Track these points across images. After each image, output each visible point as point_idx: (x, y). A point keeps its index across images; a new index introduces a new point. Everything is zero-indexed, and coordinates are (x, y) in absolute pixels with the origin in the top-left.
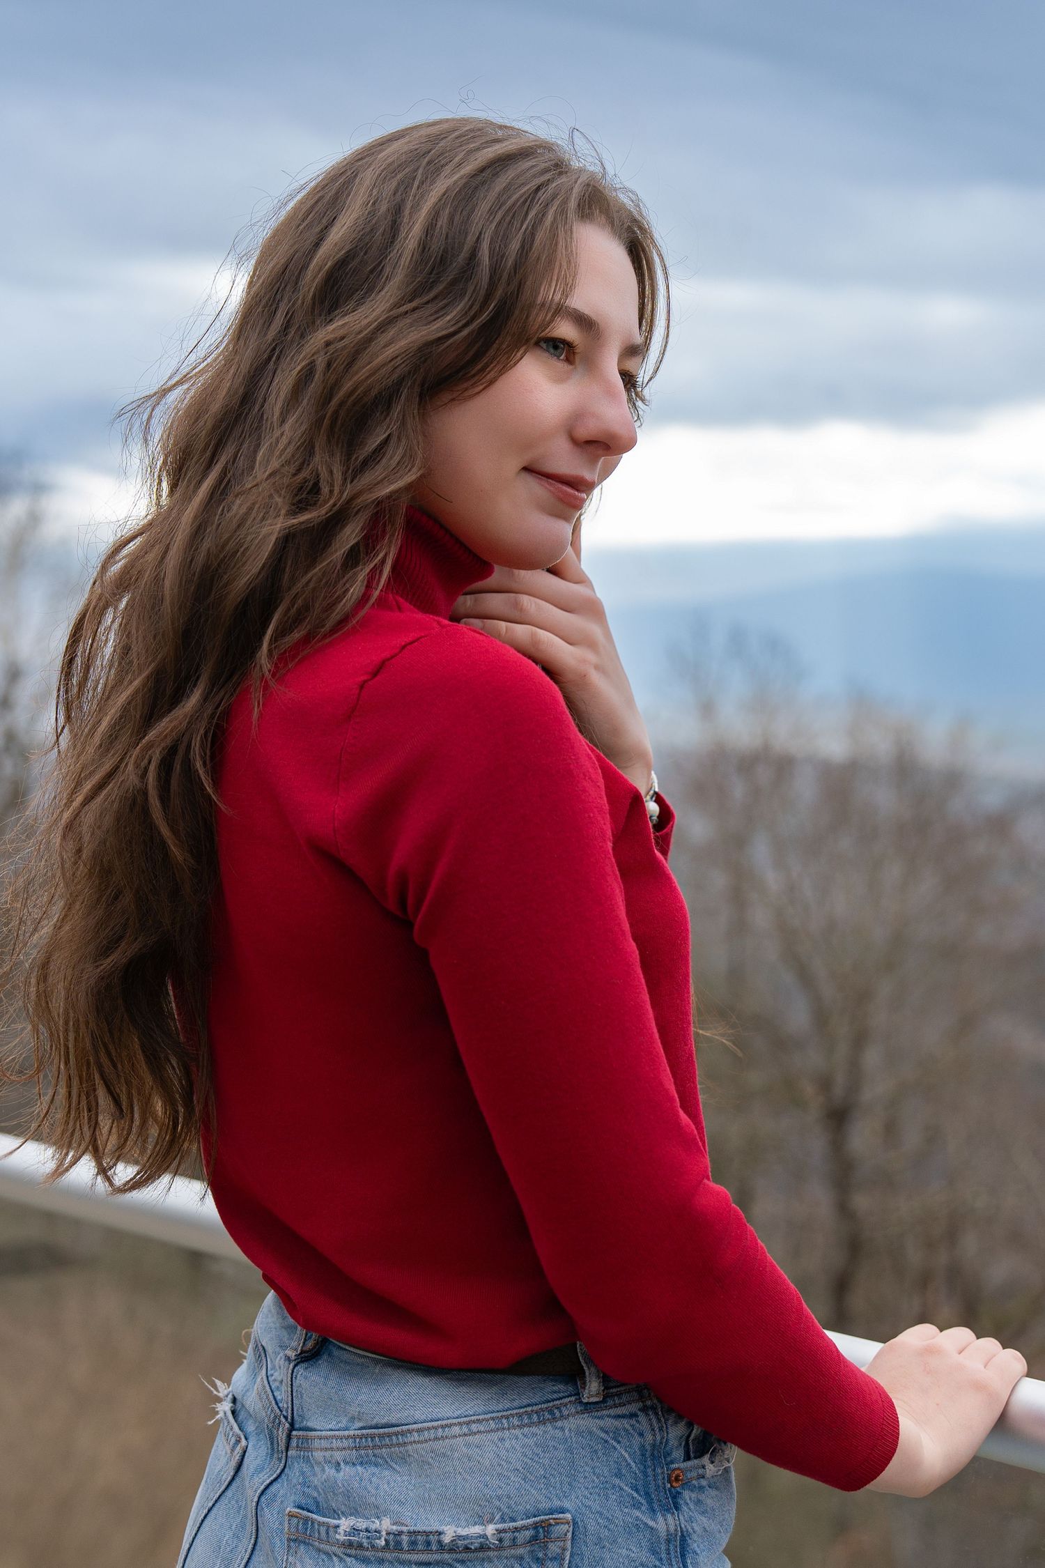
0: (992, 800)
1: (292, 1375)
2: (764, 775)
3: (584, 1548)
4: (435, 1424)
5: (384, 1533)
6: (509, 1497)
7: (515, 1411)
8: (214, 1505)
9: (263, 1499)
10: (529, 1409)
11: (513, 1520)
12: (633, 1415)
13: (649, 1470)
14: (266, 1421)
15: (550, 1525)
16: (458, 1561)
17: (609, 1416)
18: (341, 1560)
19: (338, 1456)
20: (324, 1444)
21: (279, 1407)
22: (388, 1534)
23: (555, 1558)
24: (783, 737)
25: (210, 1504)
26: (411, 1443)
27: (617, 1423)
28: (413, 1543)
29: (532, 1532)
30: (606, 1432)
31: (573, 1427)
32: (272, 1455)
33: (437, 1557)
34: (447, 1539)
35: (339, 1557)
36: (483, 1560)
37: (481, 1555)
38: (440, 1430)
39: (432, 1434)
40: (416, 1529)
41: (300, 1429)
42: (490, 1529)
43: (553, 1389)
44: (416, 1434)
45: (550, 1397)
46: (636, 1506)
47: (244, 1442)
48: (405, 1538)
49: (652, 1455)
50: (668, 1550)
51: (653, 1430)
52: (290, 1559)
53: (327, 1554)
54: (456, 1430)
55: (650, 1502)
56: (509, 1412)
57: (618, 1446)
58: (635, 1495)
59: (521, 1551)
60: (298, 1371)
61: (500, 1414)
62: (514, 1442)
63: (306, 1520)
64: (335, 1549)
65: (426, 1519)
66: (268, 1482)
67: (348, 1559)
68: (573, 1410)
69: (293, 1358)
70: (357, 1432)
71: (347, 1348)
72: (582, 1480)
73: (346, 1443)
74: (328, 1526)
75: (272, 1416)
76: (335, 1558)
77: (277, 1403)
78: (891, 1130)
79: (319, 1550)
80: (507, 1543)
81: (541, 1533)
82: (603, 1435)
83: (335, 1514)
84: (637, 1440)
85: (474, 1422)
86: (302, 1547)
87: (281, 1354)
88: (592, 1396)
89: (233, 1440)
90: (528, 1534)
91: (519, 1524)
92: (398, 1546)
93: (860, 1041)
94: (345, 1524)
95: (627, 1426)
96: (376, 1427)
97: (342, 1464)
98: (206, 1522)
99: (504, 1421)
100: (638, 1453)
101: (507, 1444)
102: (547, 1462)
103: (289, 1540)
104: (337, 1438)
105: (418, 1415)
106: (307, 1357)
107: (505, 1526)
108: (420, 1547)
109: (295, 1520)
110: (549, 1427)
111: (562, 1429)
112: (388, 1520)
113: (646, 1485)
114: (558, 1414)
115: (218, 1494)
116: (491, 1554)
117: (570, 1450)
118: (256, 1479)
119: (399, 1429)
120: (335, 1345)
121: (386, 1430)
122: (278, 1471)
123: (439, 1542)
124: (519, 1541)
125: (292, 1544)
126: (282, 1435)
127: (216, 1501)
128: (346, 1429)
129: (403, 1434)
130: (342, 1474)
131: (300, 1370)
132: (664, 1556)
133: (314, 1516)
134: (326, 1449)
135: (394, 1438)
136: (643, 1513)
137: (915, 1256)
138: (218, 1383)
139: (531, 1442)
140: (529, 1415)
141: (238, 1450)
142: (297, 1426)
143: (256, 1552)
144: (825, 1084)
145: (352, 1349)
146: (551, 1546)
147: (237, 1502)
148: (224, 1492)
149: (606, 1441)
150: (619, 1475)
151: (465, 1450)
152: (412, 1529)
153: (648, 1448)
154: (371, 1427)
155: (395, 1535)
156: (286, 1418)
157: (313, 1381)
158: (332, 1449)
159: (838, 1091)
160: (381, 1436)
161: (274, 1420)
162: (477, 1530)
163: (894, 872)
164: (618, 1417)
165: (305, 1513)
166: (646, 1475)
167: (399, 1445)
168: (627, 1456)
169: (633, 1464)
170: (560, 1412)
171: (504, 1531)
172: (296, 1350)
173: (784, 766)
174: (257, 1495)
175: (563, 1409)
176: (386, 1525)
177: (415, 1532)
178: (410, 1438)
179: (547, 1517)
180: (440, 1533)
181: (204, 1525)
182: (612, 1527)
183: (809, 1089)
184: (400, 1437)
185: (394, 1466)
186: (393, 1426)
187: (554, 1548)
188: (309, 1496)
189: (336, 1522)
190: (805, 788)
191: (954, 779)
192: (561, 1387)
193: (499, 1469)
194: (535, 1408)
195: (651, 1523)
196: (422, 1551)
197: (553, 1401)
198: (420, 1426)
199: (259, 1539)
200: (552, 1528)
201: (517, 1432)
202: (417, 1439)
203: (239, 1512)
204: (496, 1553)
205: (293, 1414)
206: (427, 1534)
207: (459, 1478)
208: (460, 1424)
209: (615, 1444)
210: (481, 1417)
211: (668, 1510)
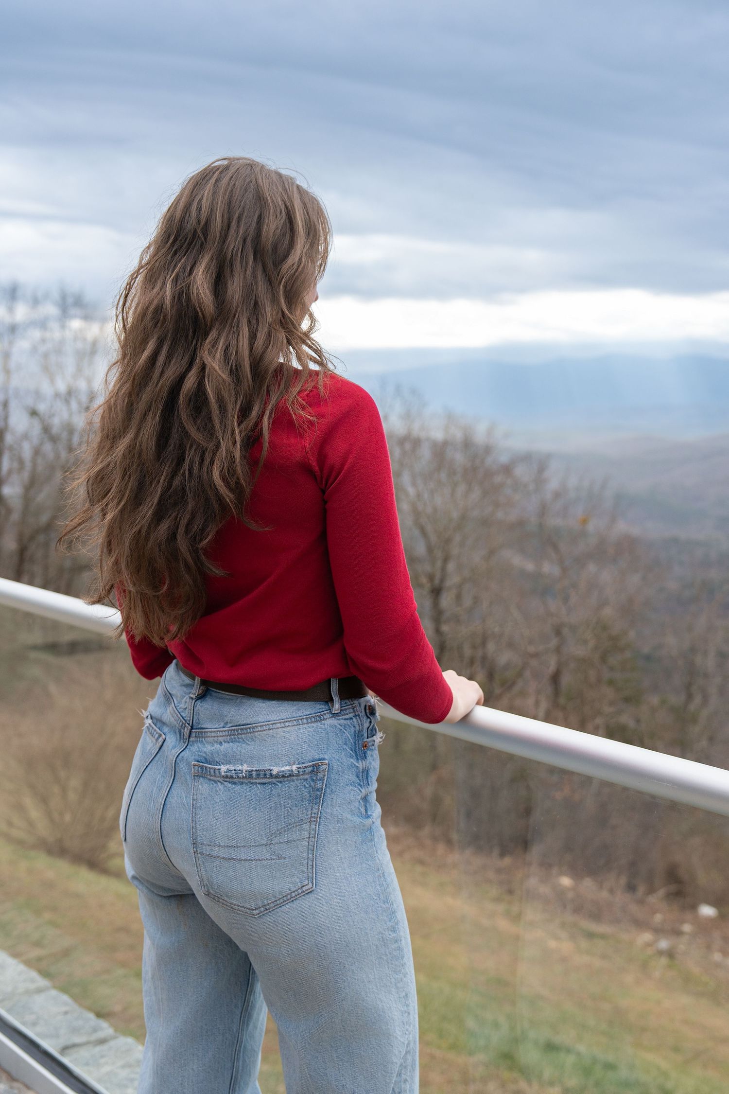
0: (504, 459)
1: (194, 705)
2: (408, 446)
3: (332, 775)
4: (269, 723)
5: (244, 771)
6: (302, 754)
7: (304, 717)
8: (149, 764)
9: (178, 759)
10: (311, 716)
11: (303, 763)
12: (351, 719)
13: (357, 742)
14: (177, 725)
15: (319, 765)
16: (279, 782)
17: (342, 719)
18: (222, 783)
19: (221, 739)
20: (213, 734)
21: (184, 720)
22: (246, 771)
23: (321, 780)
24: (416, 430)
25: (147, 764)
26: (257, 731)
27: (345, 722)
28: (259, 775)
29: (311, 768)
30: (341, 726)
31: (329, 723)
32: (180, 740)
33: (269, 780)
34: (274, 772)
35: (221, 782)
36: (290, 781)
37: (289, 778)
38: (271, 725)
39: (267, 727)
40: (260, 769)
41: (196, 729)
42: (294, 767)
43: (319, 707)
44: (259, 728)
45: (319, 711)
46: (352, 757)
47: (164, 736)
48: (254, 773)
49: (358, 735)
50: (362, 776)
51: (359, 725)
52: (196, 784)
53: (215, 781)
54: (279, 725)
55: (357, 755)
56: (302, 717)
57: (346, 732)
58: (351, 752)
59: (307, 776)
60: (197, 704)
61: (298, 718)
62: (304, 730)
63: (202, 767)
64: (218, 779)
65: (264, 764)
66: (180, 752)
67: (225, 783)
68: (329, 716)
69: (194, 698)
70: (229, 729)
71: (221, 692)
72: (332, 746)
73: (224, 734)
74: (215, 769)
75: (181, 724)
76: (218, 783)
77: (183, 718)
78: (459, 597)
79: (210, 780)
80: (301, 773)
81: (315, 768)
82: (340, 727)
83: (218, 763)
84: (353, 729)
85: (287, 722)
86: (201, 779)
87: (187, 696)
88: (336, 710)
89: (157, 736)
90: (310, 769)
91: (306, 765)
92: (251, 776)
93: (446, 560)
94: (223, 768)
95: (349, 723)
96: (239, 726)
97: (223, 743)
98: (146, 771)
99: (300, 721)
100: (353, 735)
101: (301, 731)
102: (318, 738)
103: (194, 776)
104: (220, 731)
105: (260, 719)
106: (201, 697)
107: (301, 766)
108: (261, 776)
109: (197, 767)
110: (319, 724)
111: (324, 724)
112: (246, 766)
113: (355, 748)
114: (322, 718)
115: (151, 760)
116: (294, 778)
117: (327, 733)
118: (173, 751)
119: (251, 726)
120: (213, 691)
121: (245, 727)
122: (184, 747)
123: (271, 774)
124: (306, 772)
125: (196, 777)
126: (186, 731)
127: (150, 763)
128: (223, 727)
129: (253, 728)
130: (223, 746)
131: (198, 703)
132: (361, 778)
133: (207, 765)
134: (215, 737)
135: (248, 730)
136: (354, 760)
137: (468, 652)
138: (143, 711)
139: (311, 730)
140: (310, 718)
141: (161, 740)
142: (195, 727)
143: (175, 782)
144: (431, 578)
145: (223, 692)
146: (319, 774)
147: (161, 762)
148: (153, 758)
149: (341, 730)
150: (346, 744)
151: (283, 734)
152: (257, 769)
153: (357, 732)
154: (237, 726)
155: (249, 772)
156: (189, 724)
157: (207, 707)
158: (218, 736)
159: (437, 581)
160: (242, 730)
161: (182, 725)
162: (288, 768)
163: (461, 489)
164: (346, 719)
165: (201, 764)
166: (355, 744)
167: (251, 733)
168: (349, 736)
169: (351, 739)
170: (323, 717)
171: (300, 768)
172: (195, 694)
173: (417, 443)
174: (175, 757)
175: (324, 716)
176: (245, 767)
177: (259, 770)
178: (256, 730)
179: (318, 762)
180: (271, 770)
181: (145, 773)
182: (342, 766)
183: (424, 580)
184: (251, 729)
185: (248, 742)
186: (248, 725)
187: (320, 775)
188: (201, 756)
189: (219, 767)
190: (426, 452)
191: (488, 450)
192: (323, 707)
193: (298, 742)
194: (313, 715)
195: (357, 764)
196: (262, 778)
197: (320, 712)
198: (261, 724)
199: (176, 777)
200: (320, 767)
201: (306, 726)
202: (260, 729)
203: (162, 766)
204: (296, 777)
205: (193, 722)
206: (265, 771)
207: (280, 746)
208: (280, 723)
209: (344, 731)
210: (290, 720)
211: (363, 759)
